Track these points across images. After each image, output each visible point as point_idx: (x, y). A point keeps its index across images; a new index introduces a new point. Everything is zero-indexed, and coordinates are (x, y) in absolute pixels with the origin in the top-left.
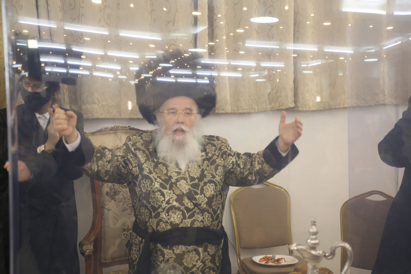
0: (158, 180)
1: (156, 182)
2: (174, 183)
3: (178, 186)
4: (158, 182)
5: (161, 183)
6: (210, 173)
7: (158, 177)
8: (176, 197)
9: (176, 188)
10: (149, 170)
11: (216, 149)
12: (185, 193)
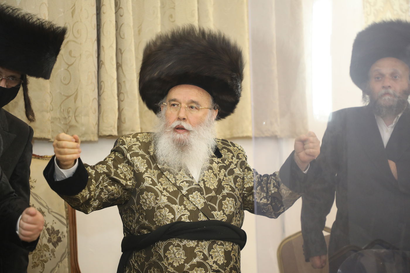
0: (165, 193)
1: (162, 195)
2: (185, 196)
3: (191, 199)
4: (165, 196)
5: (169, 196)
6: (229, 185)
7: (164, 189)
8: (189, 213)
9: (188, 202)
10: (152, 180)
11: (233, 156)
12: (200, 208)
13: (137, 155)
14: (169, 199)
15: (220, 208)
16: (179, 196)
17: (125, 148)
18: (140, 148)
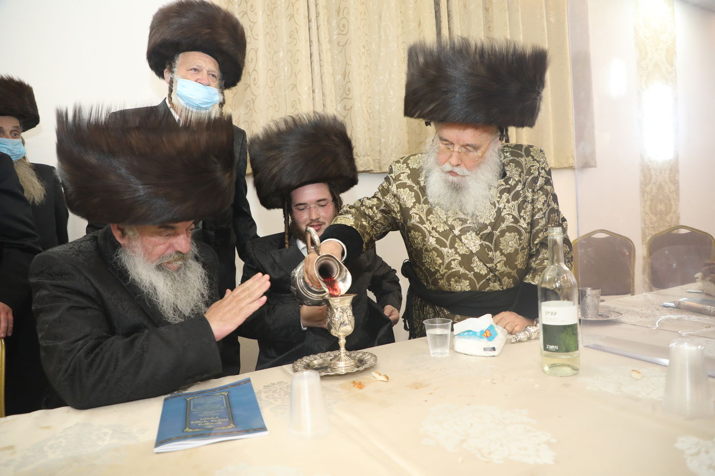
0: (434, 233)
1: (430, 236)
2: (457, 237)
3: (463, 240)
4: (433, 237)
5: (438, 237)
6: (511, 214)
7: (433, 228)
8: (459, 258)
9: (461, 244)
10: (420, 218)
11: (522, 172)
12: (474, 252)
13: (403, 186)
14: (438, 241)
15: (497, 248)
16: (451, 237)
17: (391, 176)
18: (409, 177)
